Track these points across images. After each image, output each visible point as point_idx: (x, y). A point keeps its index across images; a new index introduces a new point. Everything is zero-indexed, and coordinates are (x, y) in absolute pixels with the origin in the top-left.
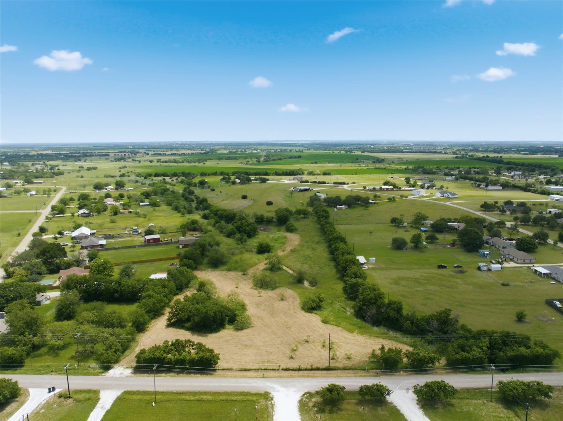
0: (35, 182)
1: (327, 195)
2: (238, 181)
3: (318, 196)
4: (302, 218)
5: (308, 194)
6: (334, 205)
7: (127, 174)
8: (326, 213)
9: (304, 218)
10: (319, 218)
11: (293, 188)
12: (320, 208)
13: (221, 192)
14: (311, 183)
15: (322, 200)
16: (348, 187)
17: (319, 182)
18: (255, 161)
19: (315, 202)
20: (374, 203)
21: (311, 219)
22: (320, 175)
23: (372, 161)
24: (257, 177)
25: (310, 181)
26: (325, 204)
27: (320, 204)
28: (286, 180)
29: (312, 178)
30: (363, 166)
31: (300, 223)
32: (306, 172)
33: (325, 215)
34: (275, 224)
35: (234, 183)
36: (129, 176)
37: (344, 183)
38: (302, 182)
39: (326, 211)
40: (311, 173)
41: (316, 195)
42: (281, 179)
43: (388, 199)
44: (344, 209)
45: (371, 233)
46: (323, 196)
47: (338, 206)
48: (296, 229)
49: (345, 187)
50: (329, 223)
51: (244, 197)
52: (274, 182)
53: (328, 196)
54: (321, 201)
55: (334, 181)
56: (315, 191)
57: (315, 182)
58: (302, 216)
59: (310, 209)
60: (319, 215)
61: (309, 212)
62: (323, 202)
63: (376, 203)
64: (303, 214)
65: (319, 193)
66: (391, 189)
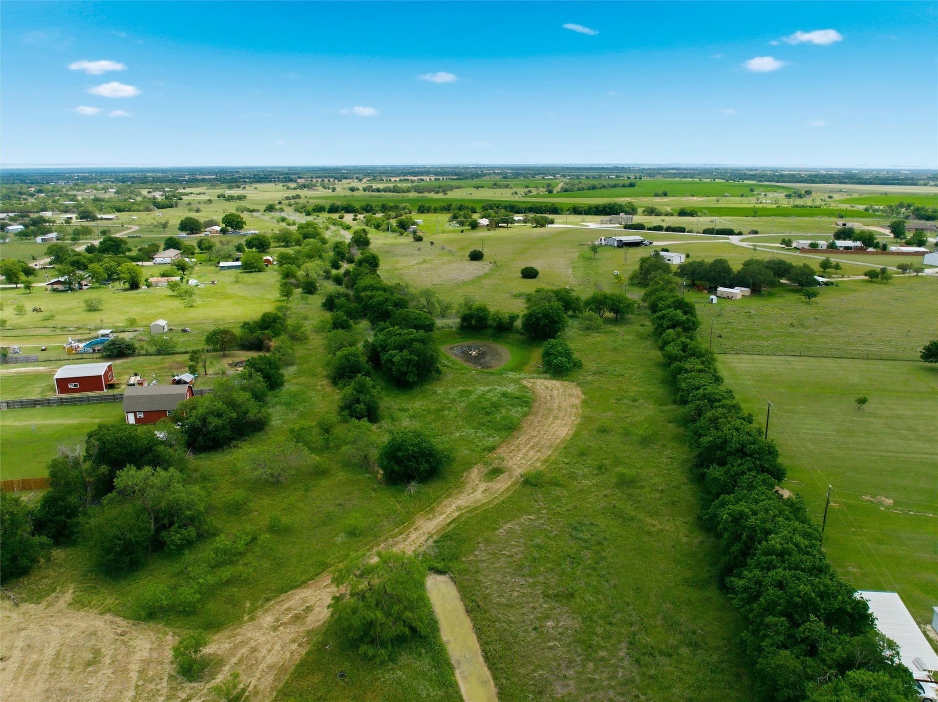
0: (99, 216)
1: (688, 256)
2: (485, 222)
3: (663, 258)
4: (607, 321)
5: (638, 254)
6: (708, 285)
7: (278, 207)
8: (686, 313)
9: (615, 321)
10: (659, 330)
11: (603, 238)
12: (666, 293)
13: (432, 243)
14: (650, 229)
15: (674, 269)
16: (742, 241)
17: (669, 229)
18: (543, 191)
19: (653, 274)
20: (827, 284)
21: (636, 327)
22: (672, 215)
23: (785, 194)
24: (531, 215)
25: (647, 225)
26: (684, 282)
27: (669, 282)
28: (593, 223)
29: (654, 221)
30: (766, 203)
31: (597, 338)
32: (640, 210)
33: (685, 318)
34: (519, 336)
35: (474, 226)
36: (282, 210)
37: (730, 232)
38: (627, 227)
39: (687, 305)
40: (651, 212)
41: (657, 254)
42: (584, 221)
43: (866, 275)
44: (739, 297)
45: (863, 401)
46: (676, 259)
47: (720, 289)
48: (578, 365)
49: (734, 239)
50: (696, 354)
51: (476, 256)
52: (564, 226)
53: (690, 260)
54: (670, 272)
55: (705, 227)
56: (656, 246)
57: (659, 228)
58: (609, 314)
59: (635, 295)
60: (663, 317)
61: (629, 306)
62: (676, 274)
63: (832, 284)
64: (612, 310)
65: (667, 250)
66: (856, 248)
